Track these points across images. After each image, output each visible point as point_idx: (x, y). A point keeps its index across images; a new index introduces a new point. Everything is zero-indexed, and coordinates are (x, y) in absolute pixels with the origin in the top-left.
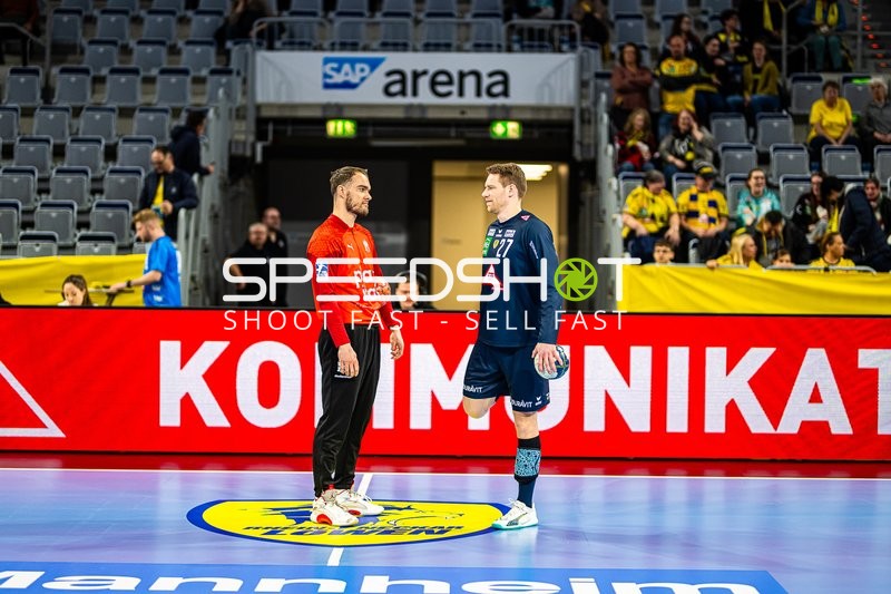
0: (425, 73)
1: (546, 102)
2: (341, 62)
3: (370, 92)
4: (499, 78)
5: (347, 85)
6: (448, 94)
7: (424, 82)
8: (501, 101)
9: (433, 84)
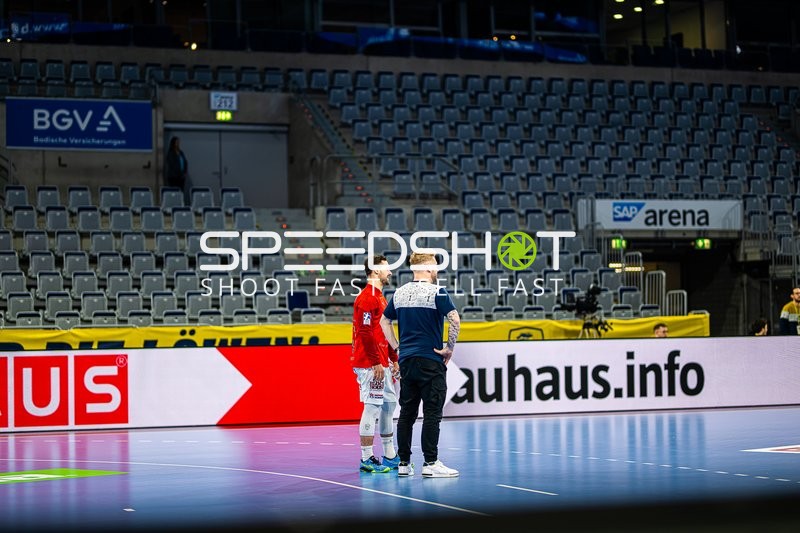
0: (666, 211)
1: (727, 228)
2: (622, 205)
3: (638, 223)
4: (703, 214)
5: (626, 219)
6: (678, 224)
7: (665, 217)
8: (704, 227)
9: (670, 218)
